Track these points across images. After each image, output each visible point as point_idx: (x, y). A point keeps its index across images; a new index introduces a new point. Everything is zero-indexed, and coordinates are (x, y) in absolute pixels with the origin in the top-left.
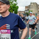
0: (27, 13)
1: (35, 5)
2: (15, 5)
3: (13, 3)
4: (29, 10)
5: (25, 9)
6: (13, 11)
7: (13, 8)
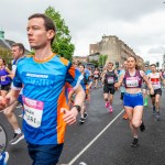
0: (94, 62)
1: (114, 42)
3: (62, 36)
4: (98, 54)
5: (90, 52)
7: (62, 49)
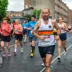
5: (25, 7)
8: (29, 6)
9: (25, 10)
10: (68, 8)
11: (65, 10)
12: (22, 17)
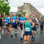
1: (29, 6)
2: (6, 5)
3: (4, 2)
4: (22, 11)
6: (4, 11)
7: (4, 8)
8: (20, 10)
9: (18, 12)
10: (38, 12)
11: (37, 13)
12: (17, 15)
